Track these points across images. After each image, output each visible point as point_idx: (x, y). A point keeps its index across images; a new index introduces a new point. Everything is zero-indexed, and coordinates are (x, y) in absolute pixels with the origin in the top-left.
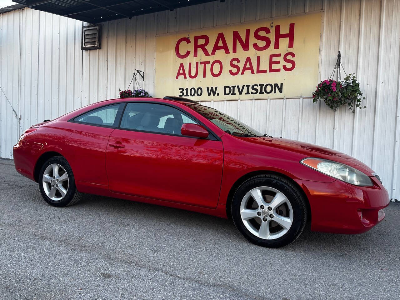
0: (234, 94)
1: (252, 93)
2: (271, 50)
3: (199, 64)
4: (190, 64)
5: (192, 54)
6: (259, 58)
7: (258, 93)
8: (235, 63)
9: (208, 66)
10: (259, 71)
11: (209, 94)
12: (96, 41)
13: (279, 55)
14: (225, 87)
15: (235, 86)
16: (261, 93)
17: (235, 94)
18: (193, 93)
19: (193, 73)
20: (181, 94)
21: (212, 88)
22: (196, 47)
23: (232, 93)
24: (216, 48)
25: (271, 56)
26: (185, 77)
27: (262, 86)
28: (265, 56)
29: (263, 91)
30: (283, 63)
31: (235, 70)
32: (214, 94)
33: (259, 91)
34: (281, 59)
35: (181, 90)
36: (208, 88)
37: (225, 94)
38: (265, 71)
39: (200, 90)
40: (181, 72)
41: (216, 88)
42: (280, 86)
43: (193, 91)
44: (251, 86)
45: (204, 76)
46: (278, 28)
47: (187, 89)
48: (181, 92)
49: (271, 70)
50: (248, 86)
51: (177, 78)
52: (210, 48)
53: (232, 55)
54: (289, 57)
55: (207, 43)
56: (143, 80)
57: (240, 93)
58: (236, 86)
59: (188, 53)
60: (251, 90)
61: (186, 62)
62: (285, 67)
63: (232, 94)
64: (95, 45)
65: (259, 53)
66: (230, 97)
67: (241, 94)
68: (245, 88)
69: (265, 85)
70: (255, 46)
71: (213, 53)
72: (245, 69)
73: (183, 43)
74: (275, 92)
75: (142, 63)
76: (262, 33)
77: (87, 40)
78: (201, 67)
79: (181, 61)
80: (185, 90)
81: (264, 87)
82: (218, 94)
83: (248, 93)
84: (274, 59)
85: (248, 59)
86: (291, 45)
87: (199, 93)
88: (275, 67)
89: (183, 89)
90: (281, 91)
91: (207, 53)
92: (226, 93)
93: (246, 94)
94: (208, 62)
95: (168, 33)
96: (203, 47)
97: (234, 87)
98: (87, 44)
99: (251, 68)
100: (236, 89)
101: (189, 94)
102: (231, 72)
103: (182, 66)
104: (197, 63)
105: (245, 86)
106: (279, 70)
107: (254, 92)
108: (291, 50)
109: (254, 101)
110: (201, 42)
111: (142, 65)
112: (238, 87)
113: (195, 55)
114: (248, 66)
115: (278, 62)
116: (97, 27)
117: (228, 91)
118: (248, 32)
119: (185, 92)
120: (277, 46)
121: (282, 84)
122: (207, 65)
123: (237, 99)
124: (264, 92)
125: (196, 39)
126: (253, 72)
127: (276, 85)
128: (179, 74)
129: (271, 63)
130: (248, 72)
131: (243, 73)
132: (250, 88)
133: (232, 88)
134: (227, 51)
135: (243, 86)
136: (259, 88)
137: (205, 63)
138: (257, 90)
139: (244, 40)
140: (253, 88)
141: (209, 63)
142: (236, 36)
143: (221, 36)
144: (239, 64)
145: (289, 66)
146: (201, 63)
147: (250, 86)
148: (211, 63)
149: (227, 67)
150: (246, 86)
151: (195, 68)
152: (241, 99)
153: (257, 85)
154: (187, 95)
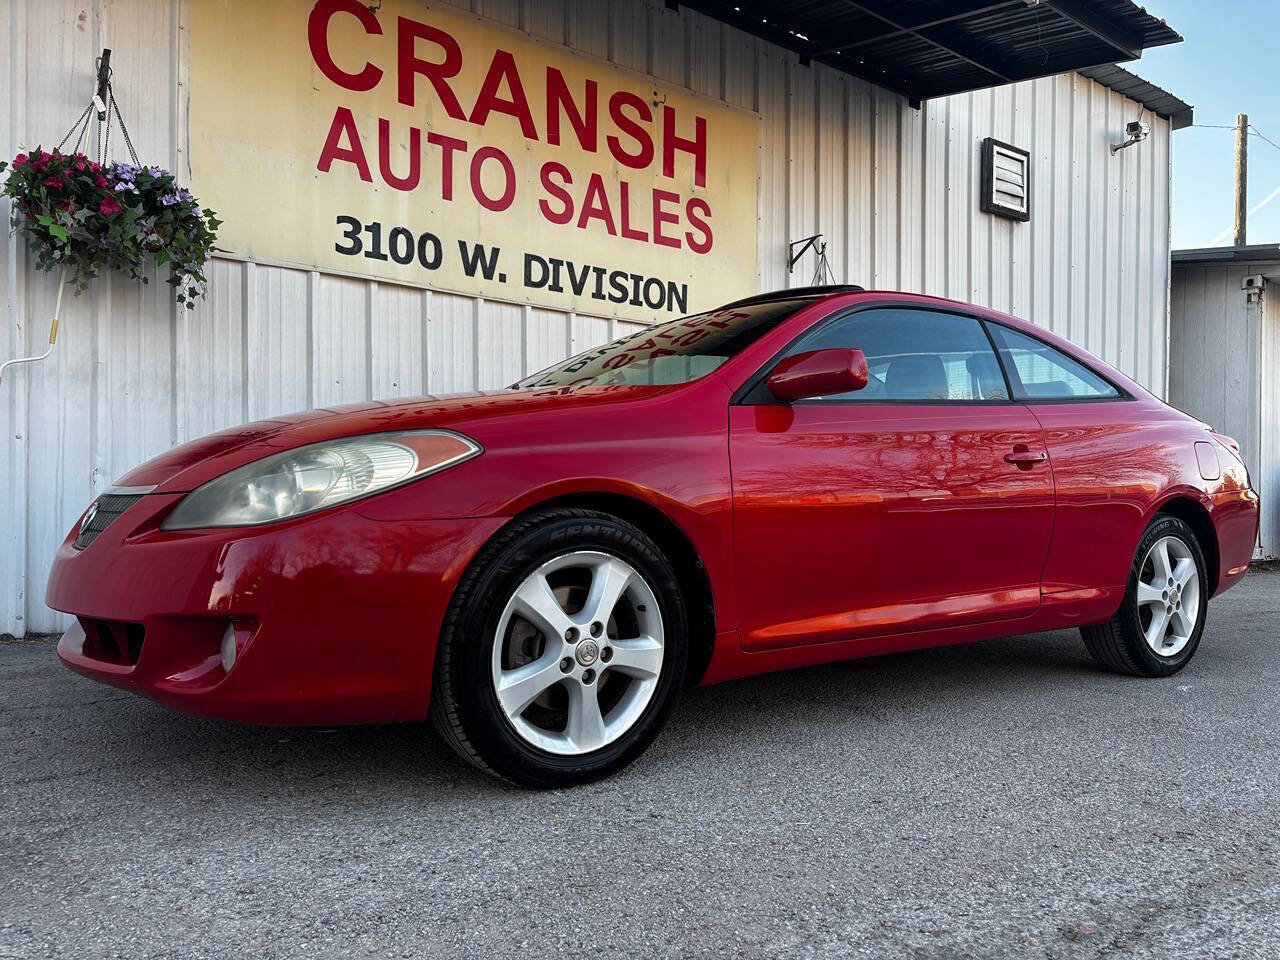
0: (556, 288)
1: (612, 298)
2: (657, 175)
3: (424, 138)
4: (384, 127)
5: (390, 84)
6: (624, 187)
7: (628, 301)
8: (556, 178)
9: (462, 161)
10: (628, 233)
11: (470, 270)
13: (675, 198)
14: (529, 258)
15: (561, 263)
16: (636, 302)
17: (561, 290)
18: (402, 252)
20: (349, 243)
21: (479, 249)
22: (408, 63)
23: (550, 282)
24: (489, 101)
25: (659, 195)
26: (366, 176)
27: (637, 279)
28: (640, 186)
29: (642, 298)
30: (685, 224)
31: (557, 206)
32: (488, 275)
33: (631, 296)
34: (678, 209)
35: (349, 227)
36: (463, 245)
37: (528, 282)
38: (643, 237)
39: (430, 245)
40: (342, 150)
41: (496, 252)
42: (680, 292)
43: (401, 240)
44: (609, 273)
45: (447, 194)
46: (669, 115)
47: (375, 229)
48: (347, 234)
49: (660, 240)
50: (600, 272)
51: (324, 165)
52: (467, 88)
53: (545, 150)
54: (698, 212)
55: (454, 64)
57: (578, 289)
58: (565, 264)
59: (373, 74)
60: (607, 288)
61: (370, 108)
62: (690, 239)
63: (550, 288)
65: (627, 173)
66: (544, 295)
67: (580, 294)
68: (592, 276)
69: (645, 280)
70: (613, 143)
71: (479, 117)
72: (588, 212)
73: (348, 20)
74: (670, 309)
76: (630, 112)
78: (431, 155)
79: (339, 96)
80: (368, 228)
81: (642, 284)
82: (503, 278)
83: (598, 295)
84: (666, 206)
85: (596, 182)
86: (701, 178)
87: (430, 257)
88: (668, 230)
89: (353, 222)
90: (684, 308)
91: (454, 110)
92: (533, 279)
93: (594, 296)
94: (462, 145)
96: (439, 75)
97: (557, 263)
99: (605, 214)
100: (564, 270)
101: (385, 249)
102: (544, 205)
103: (344, 118)
104: (415, 134)
105: (591, 269)
106: (676, 243)
107: (618, 294)
108: (700, 193)
109: (615, 323)
110: (429, 52)
112: (570, 265)
113: (406, 96)
114: (597, 204)
115: (674, 219)
117: (537, 275)
118: (591, 89)
119: (366, 238)
120: (669, 170)
121: (685, 287)
122: (456, 153)
123: (567, 307)
124: (644, 303)
125: (408, 30)
126: (612, 231)
127: (672, 287)
128: (333, 151)
129: (659, 217)
130: (598, 225)
131: (582, 224)
132: (606, 278)
133: (551, 266)
134: (529, 131)
135: (586, 269)
136: (629, 285)
137: (450, 145)
138: (624, 291)
139: (582, 112)
140: (613, 282)
141: (466, 150)
142: (556, 87)
143: (505, 65)
144: (567, 188)
145: (700, 238)
146: (434, 138)
147: (604, 271)
148: (472, 151)
149: (531, 189)
150: (595, 269)
151: (405, 149)
152: (581, 310)
153: (625, 276)
154: (375, 253)
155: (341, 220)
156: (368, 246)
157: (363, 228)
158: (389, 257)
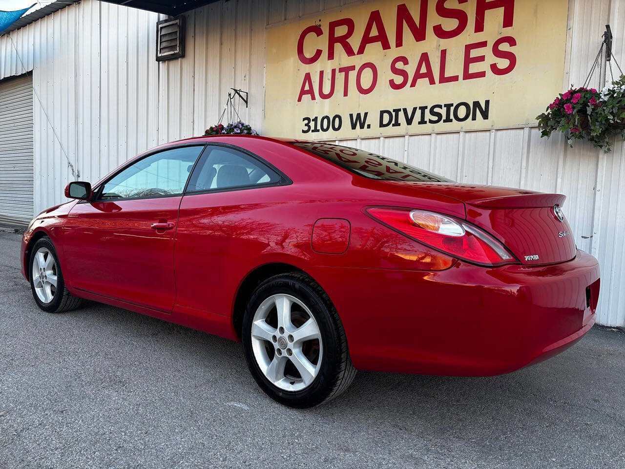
0: (397, 124)
1: (431, 122)
2: (469, 36)
3: (337, 71)
4: (322, 73)
5: (325, 54)
6: (444, 53)
7: (442, 121)
8: (400, 65)
9: (353, 75)
10: (443, 79)
11: (354, 127)
12: (177, 45)
13: (484, 44)
14: (382, 113)
15: (400, 110)
16: (448, 120)
17: (399, 125)
18: (325, 127)
19: (326, 90)
20: (306, 128)
21: (359, 115)
22: (332, 40)
23: (393, 122)
24: (367, 40)
25: (468, 48)
26: (313, 98)
27: (448, 106)
28: (456, 47)
29: (452, 117)
30: (491, 59)
31: (399, 80)
32: (362, 127)
33: (444, 117)
34: (487, 52)
35: (306, 122)
36: (351, 116)
37: (382, 125)
38: (455, 78)
39: (337, 120)
40: (306, 90)
41: (366, 114)
42: (483, 106)
43: (326, 121)
44: (429, 108)
45: (346, 94)
47: (315, 120)
48: (306, 125)
49: (467, 76)
50: (423, 109)
51: (299, 100)
52: (355, 42)
53: (395, 52)
54: (504, 47)
55: (350, 32)
56: (247, 107)
57: (409, 122)
58: (402, 110)
59: (319, 53)
60: (428, 116)
61: (314, 69)
62: (494, 68)
63: (393, 125)
64: (176, 52)
65: (445, 43)
66: (391, 130)
67: (411, 124)
68: (418, 113)
69: (454, 105)
70: (438, 29)
71: (361, 51)
72: (418, 75)
73: (311, 36)
74: (474, 119)
75: (245, 77)
76: (451, 4)
77: (164, 45)
78: (340, 77)
79: (306, 68)
80: (313, 120)
81: (452, 109)
82: (369, 126)
83: (422, 122)
84: (474, 53)
85: (425, 57)
86: (508, 21)
87: (337, 125)
89: (308, 119)
90: (485, 115)
91: (350, 52)
92: (384, 123)
93: (419, 123)
94: (353, 68)
95: (285, 19)
96: (343, 40)
97: (397, 111)
98: (165, 50)
99: (429, 75)
100: (401, 114)
101: (319, 127)
102: (392, 82)
103: (308, 77)
104: (334, 71)
105: (418, 108)
106: (482, 74)
107: (435, 118)
108: (508, 32)
109: (433, 136)
110: (341, 31)
111: (245, 80)
112: (405, 110)
113: (331, 56)
114: (424, 70)
115: (481, 59)
116: (177, 21)
117: (386, 119)
118: (424, 4)
119: (312, 124)
120: (479, 27)
121: (487, 102)
122: (350, 73)
123: (403, 133)
124: (454, 120)
125: (333, 26)
126: (432, 82)
127: (477, 104)
128: (303, 92)
129: (468, 60)
130: (423, 82)
131: (413, 85)
132: (427, 111)
133: (394, 114)
134: (386, 46)
135: (415, 109)
136: (443, 111)
137: (346, 70)
138: (439, 116)
139: (417, 21)
140: (432, 112)
141: (354, 70)
142: (403, 13)
143: (375, 18)
144: (405, 68)
145: (503, 63)
146: (341, 70)
147: (426, 107)
148: (357, 69)
149: (385, 75)
150: (420, 108)
151: (329, 80)
152: (410, 133)
153: (440, 107)
154: (316, 130)
155: (304, 119)
156: (313, 128)
157: (311, 120)
158: (320, 130)
